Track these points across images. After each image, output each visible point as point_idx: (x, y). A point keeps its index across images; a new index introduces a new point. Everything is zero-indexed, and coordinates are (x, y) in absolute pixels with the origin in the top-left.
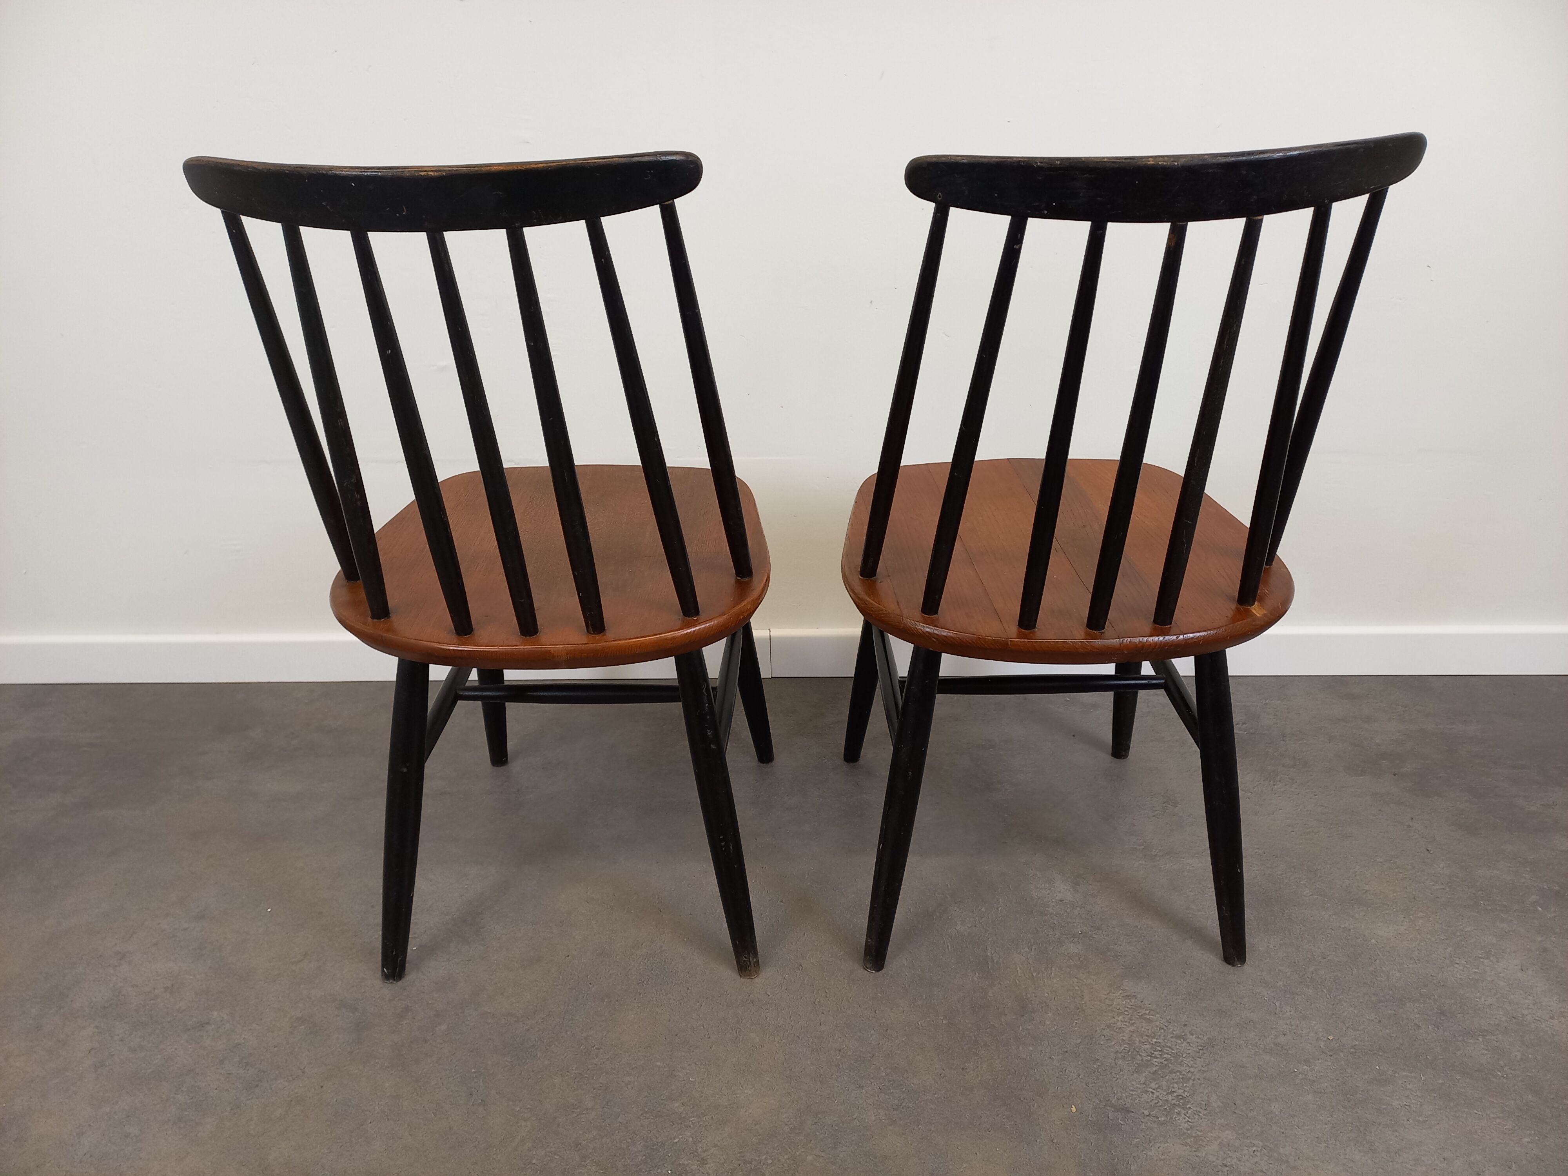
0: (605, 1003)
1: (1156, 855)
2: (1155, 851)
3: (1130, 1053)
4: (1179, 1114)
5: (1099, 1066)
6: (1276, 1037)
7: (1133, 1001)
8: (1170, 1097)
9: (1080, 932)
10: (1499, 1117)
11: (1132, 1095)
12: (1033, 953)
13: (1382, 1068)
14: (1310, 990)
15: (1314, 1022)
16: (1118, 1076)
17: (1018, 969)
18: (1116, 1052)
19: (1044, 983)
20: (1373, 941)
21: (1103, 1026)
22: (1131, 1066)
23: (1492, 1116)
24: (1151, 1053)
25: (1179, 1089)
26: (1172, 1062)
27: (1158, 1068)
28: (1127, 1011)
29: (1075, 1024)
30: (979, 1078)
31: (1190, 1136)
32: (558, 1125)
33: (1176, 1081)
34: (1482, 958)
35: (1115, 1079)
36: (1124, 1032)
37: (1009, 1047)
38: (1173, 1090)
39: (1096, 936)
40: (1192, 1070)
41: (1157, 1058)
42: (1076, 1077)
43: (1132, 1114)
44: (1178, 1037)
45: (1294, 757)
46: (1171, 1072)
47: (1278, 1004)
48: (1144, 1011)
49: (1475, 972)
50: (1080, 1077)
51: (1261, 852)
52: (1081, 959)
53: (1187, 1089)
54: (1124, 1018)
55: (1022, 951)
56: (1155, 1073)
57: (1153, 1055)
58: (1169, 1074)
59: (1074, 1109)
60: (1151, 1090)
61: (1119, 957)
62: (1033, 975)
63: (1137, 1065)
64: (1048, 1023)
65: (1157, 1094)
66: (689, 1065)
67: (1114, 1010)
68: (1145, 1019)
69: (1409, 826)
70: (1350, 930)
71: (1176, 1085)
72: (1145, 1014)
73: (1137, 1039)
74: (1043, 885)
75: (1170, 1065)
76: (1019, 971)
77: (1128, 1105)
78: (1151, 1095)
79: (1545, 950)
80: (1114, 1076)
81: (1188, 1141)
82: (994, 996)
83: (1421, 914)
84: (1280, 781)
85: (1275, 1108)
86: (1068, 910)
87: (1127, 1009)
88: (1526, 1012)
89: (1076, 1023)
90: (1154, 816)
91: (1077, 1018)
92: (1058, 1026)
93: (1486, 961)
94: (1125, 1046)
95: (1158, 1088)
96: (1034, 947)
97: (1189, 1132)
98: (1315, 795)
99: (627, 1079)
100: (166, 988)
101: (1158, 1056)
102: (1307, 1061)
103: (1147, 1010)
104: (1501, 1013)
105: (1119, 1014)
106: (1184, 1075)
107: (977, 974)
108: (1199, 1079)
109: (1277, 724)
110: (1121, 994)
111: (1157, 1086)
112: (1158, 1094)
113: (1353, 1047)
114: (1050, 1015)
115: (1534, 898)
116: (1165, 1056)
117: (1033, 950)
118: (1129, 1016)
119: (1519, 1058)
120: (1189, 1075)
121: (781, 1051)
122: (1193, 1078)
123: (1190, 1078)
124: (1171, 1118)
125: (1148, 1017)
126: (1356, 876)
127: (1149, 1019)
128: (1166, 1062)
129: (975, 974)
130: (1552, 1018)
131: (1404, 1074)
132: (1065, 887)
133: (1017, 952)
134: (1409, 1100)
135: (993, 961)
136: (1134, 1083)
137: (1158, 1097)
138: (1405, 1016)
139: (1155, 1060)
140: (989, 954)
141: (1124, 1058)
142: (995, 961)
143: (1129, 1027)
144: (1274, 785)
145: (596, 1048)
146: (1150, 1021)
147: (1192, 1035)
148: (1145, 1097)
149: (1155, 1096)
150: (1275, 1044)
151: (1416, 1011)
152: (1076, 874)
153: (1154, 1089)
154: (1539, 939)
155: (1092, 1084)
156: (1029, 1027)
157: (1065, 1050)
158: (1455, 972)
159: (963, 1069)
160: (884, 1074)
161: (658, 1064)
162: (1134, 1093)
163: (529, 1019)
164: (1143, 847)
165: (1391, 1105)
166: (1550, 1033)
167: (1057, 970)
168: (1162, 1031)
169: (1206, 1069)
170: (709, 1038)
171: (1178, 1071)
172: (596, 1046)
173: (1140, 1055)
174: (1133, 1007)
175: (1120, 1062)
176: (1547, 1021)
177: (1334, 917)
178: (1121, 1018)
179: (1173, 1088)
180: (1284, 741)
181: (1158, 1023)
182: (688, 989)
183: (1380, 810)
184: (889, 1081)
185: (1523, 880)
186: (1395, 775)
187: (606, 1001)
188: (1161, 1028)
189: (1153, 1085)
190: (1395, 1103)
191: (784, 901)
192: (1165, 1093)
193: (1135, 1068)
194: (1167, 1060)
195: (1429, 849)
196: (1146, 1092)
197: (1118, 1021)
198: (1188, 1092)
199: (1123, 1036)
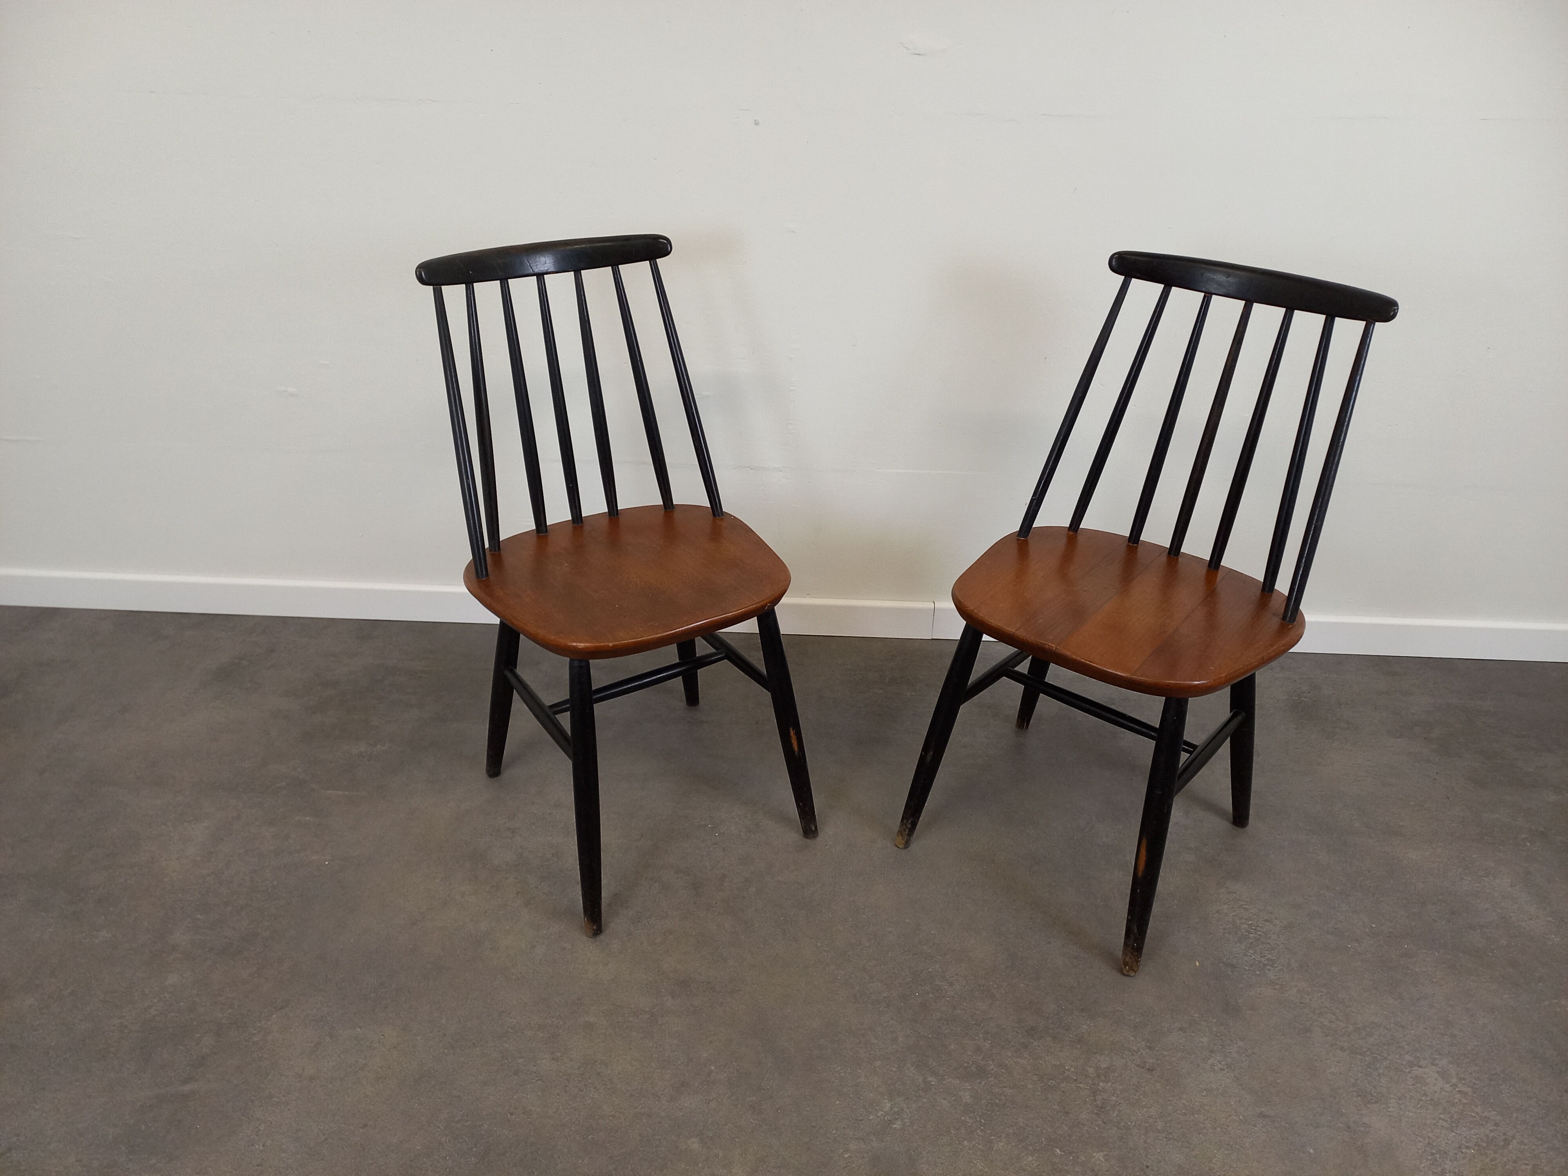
3: (1233, 930)
4: (1269, 970)
5: (1212, 937)
6: (1335, 924)
7: (1234, 895)
8: (1263, 960)
9: (1193, 846)
10: (1488, 982)
11: (1237, 957)
13: (1409, 947)
14: (1359, 894)
15: (1362, 915)
16: (1226, 944)
18: (1224, 929)
19: (1170, 880)
20: (1405, 862)
21: (1214, 911)
22: (1235, 938)
23: (1484, 980)
24: (1248, 930)
25: (1269, 954)
26: (1263, 937)
27: (1253, 940)
29: (1194, 909)
31: (1277, 984)
32: (849, 956)
33: (1266, 949)
34: (1483, 877)
35: (1224, 946)
36: (1229, 916)
38: (1265, 955)
39: (1204, 850)
40: (1277, 942)
41: (1252, 934)
42: (1197, 943)
43: (1237, 969)
44: (1267, 921)
45: (1348, 722)
46: (1263, 943)
48: (1242, 903)
49: (1478, 887)
50: (1200, 944)
51: (1323, 793)
52: (1195, 865)
54: (1228, 906)
56: (1251, 943)
57: (1250, 932)
58: (1262, 945)
59: (1197, 964)
60: (1249, 954)
61: (1222, 865)
63: (1239, 938)
64: (1175, 907)
65: (1253, 957)
66: (929, 923)
68: (1243, 908)
69: (1435, 779)
70: (1389, 853)
71: (1267, 952)
73: (1238, 921)
75: (1262, 939)
77: (1234, 963)
78: (1250, 957)
79: (1529, 873)
80: (1224, 944)
81: (1277, 987)
83: (1441, 844)
84: (1337, 740)
85: (1335, 969)
86: (1183, 830)
87: (1229, 901)
88: (1512, 915)
91: (1195, 905)
92: (1182, 910)
93: (1486, 879)
94: (1230, 925)
97: (1276, 981)
98: (1364, 752)
99: (889, 929)
100: (553, 854)
101: (1254, 933)
102: (1356, 940)
104: (1494, 914)
105: (1225, 904)
106: (1272, 945)
107: (1121, 872)
108: (1282, 949)
109: (1335, 694)
110: (1225, 890)
111: (1253, 952)
113: (1389, 933)
115: (1523, 836)
116: (1259, 933)
118: (1232, 905)
119: (1505, 944)
120: (1276, 946)
121: (990, 917)
122: (1278, 948)
123: (1276, 948)
124: (1264, 973)
125: (1244, 906)
126: (1393, 815)
127: (1245, 908)
128: (1259, 937)
130: (1530, 919)
131: (1424, 951)
134: (1426, 968)
136: (1237, 949)
137: (1254, 959)
138: (1426, 914)
141: (1229, 933)
143: (1231, 912)
144: (1333, 743)
146: (1246, 909)
147: (1277, 919)
148: (1246, 958)
150: (1335, 928)
151: (1434, 910)
153: (1251, 954)
154: (1526, 865)
155: (1208, 948)
157: (1188, 926)
158: (1463, 886)
161: (907, 921)
162: (1238, 955)
163: (811, 887)
165: (1415, 971)
166: (1527, 929)
169: (1286, 942)
171: (1268, 943)
172: (862, 907)
173: (1241, 932)
174: (1234, 899)
175: (1227, 935)
176: (1527, 921)
177: (1377, 843)
178: (1226, 906)
179: (1265, 953)
180: (1340, 708)
181: (1252, 911)
183: (1413, 766)
185: (1517, 823)
186: (1425, 739)
187: (861, 876)
188: (1255, 915)
189: (1251, 951)
190: (1417, 970)
192: (1259, 957)
193: (1237, 939)
194: (1259, 935)
195: (1449, 797)
196: (1246, 955)
197: (1224, 908)
198: (1275, 956)
199: (1229, 919)
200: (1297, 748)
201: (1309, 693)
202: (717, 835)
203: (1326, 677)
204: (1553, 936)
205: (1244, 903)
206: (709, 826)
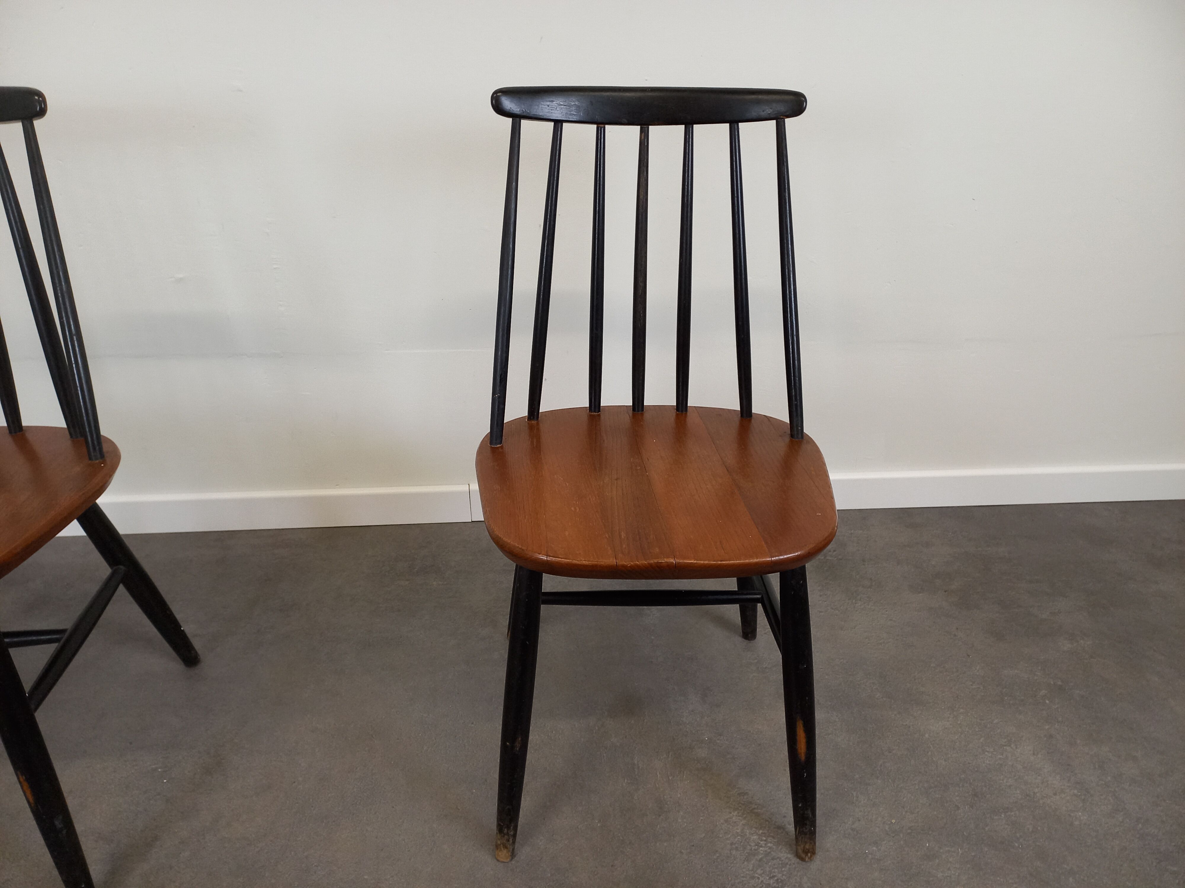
0: (324, 824)
1: (766, 668)
2: (765, 664)
3: (742, 844)
5: (718, 856)
6: (853, 823)
7: (745, 797)
8: (772, 881)
9: (707, 739)
10: (1016, 883)
11: (743, 881)
12: (670, 759)
13: (930, 845)
14: (879, 781)
15: (881, 809)
16: (732, 865)
17: (658, 773)
18: (732, 844)
19: (678, 785)
20: (927, 736)
21: (722, 821)
22: (742, 855)
23: (1010, 881)
24: (758, 842)
26: (774, 849)
27: (763, 855)
28: (741, 807)
29: (700, 820)
30: (625, 874)
33: (777, 866)
34: (1005, 746)
35: (730, 868)
36: (738, 825)
37: (649, 844)
38: (774, 874)
39: (718, 742)
42: (700, 868)
45: (871, 579)
46: (773, 859)
47: (855, 794)
48: (753, 806)
49: (1000, 758)
50: (703, 867)
51: (845, 661)
52: (707, 762)
53: (785, 873)
54: (738, 813)
55: (661, 757)
56: (761, 860)
57: (760, 845)
58: (772, 861)
60: (757, 875)
61: (736, 759)
62: (669, 779)
63: (746, 854)
64: (680, 820)
65: (761, 879)
66: (392, 877)
67: (731, 806)
68: (754, 814)
69: (955, 635)
70: (910, 727)
72: (755, 808)
73: (748, 831)
74: (679, 698)
75: (772, 853)
76: (659, 776)
79: (1051, 736)
80: (730, 865)
82: (639, 799)
83: (962, 710)
84: (860, 600)
86: (698, 719)
87: (740, 805)
88: (1036, 790)
89: (702, 820)
90: (765, 633)
91: (702, 815)
92: (687, 823)
93: (1008, 748)
94: (739, 837)
95: (763, 873)
96: (670, 754)
98: (886, 611)
101: (764, 845)
102: (875, 843)
103: (756, 805)
104: (1018, 792)
105: (735, 809)
106: (783, 860)
107: (626, 781)
108: (794, 864)
109: (859, 550)
110: (736, 792)
111: (762, 871)
112: (763, 879)
113: (910, 828)
114: (682, 813)
115: (1043, 692)
116: (769, 845)
117: (670, 756)
118: (742, 811)
119: (1031, 830)
120: (787, 861)
121: (467, 859)
122: (789, 863)
123: (787, 864)
125: (756, 811)
126: (915, 680)
128: (769, 851)
129: (624, 780)
130: (1055, 794)
131: (947, 849)
132: (696, 699)
133: (657, 758)
134: (950, 872)
135: (639, 767)
136: (744, 870)
137: (762, 881)
138: (948, 799)
139: (761, 849)
140: (636, 762)
141: (737, 849)
142: (640, 768)
143: (742, 821)
144: (856, 603)
145: (315, 866)
146: (758, 814)
149: (760, 881)
150: (853, 829)
151: (956, 794)
152: (705, 687)
153: (759, 875)
154: (1047, 727)
155: (712, 873)
156: (665, 826)
157: (692, 844)
158: (985, 759)
159: (612, 866)
160: (549, 875)
161: (366, 877)
162: (745, 879)
163: (260, 842)
164: (756, 661)
165: (937, 877)
166: (1053, 807)
167: (688, 773)
168: (767, 823)
170: (409, 851)
171: (778, 858)
172: (315, 864)
173: (750, 845)
174: (745, 803)
175: (734, 852)
176: (1052, 797)
177: (898, 716)
178: (735, 813)
179: (774, 872)
180: (864, 565)
181: (764, 816)
182: (393, 807)
183: (934, 622)
184: (554, 881)
185: (1036, 678)
186: (945, 592)
187: (325, 821)
188: (766, 820)
189: (759, 871)
190: (940, 875)
191: (474, 723)
192: (768, 878)
193: (745, 857)
194: (770, 848)
195: (969, 654)
196: (753, 878)
197: (733, 815)
198: (785, 876)
199: (737, 829)
200: (820, 612)
201: (834, 551)
202: (165, 781)
203: (851, 534)
204: (1080, 814)
205: (756, 807)
206: (159, 770)
